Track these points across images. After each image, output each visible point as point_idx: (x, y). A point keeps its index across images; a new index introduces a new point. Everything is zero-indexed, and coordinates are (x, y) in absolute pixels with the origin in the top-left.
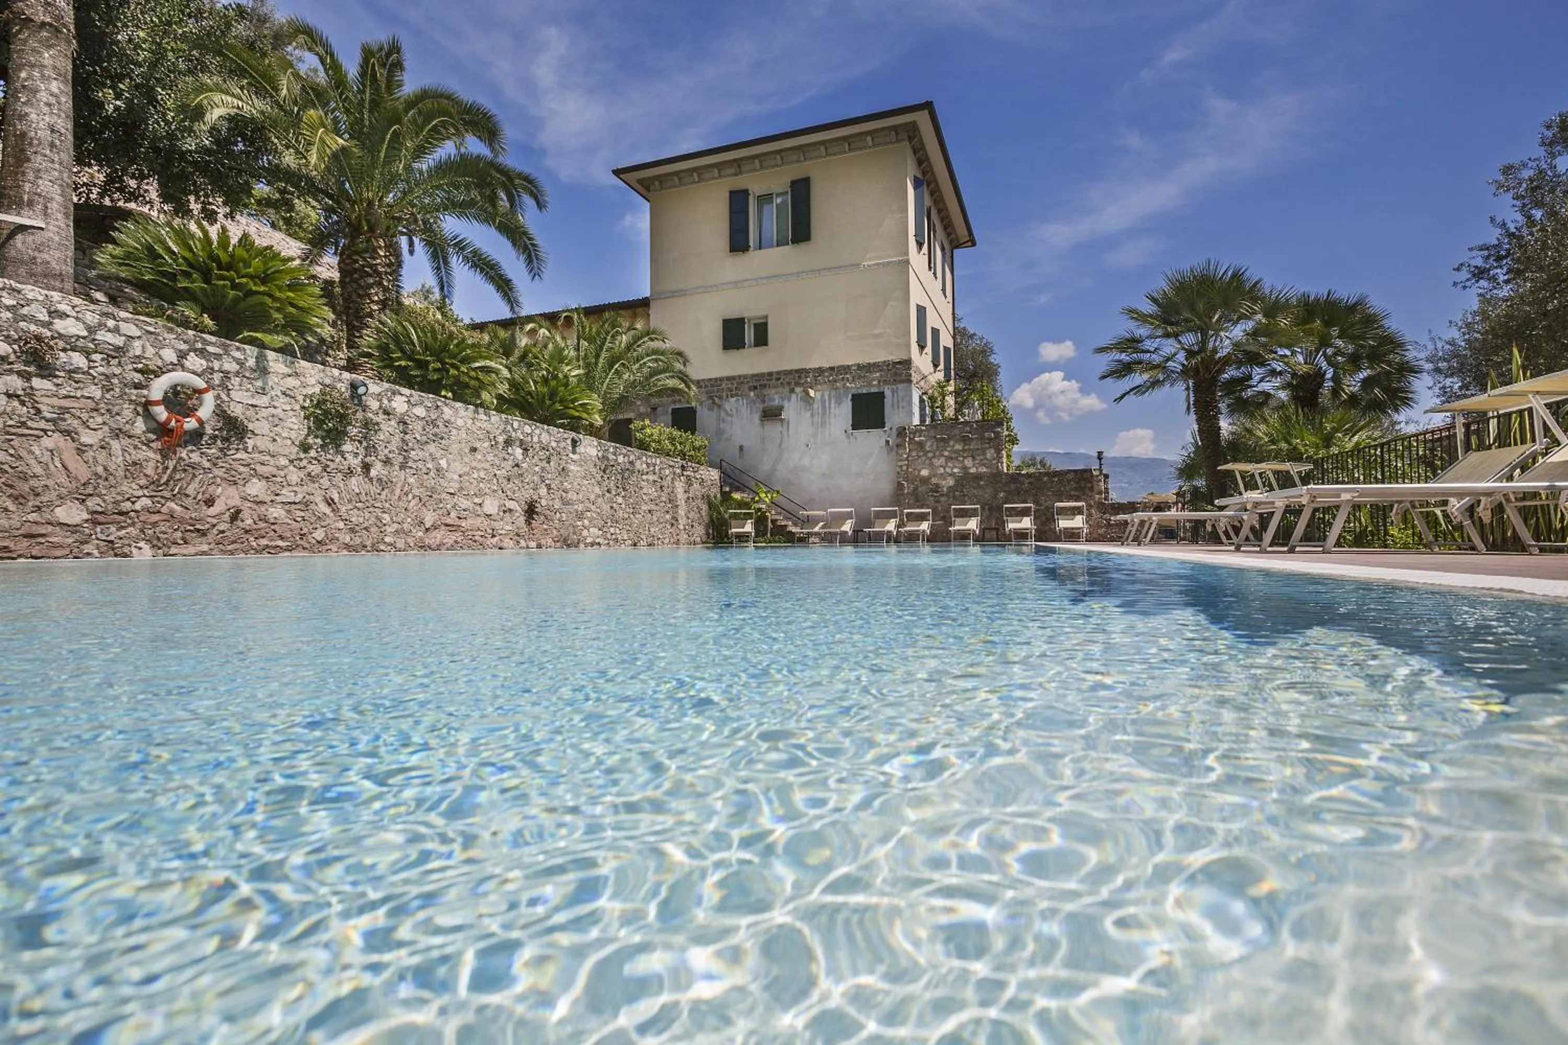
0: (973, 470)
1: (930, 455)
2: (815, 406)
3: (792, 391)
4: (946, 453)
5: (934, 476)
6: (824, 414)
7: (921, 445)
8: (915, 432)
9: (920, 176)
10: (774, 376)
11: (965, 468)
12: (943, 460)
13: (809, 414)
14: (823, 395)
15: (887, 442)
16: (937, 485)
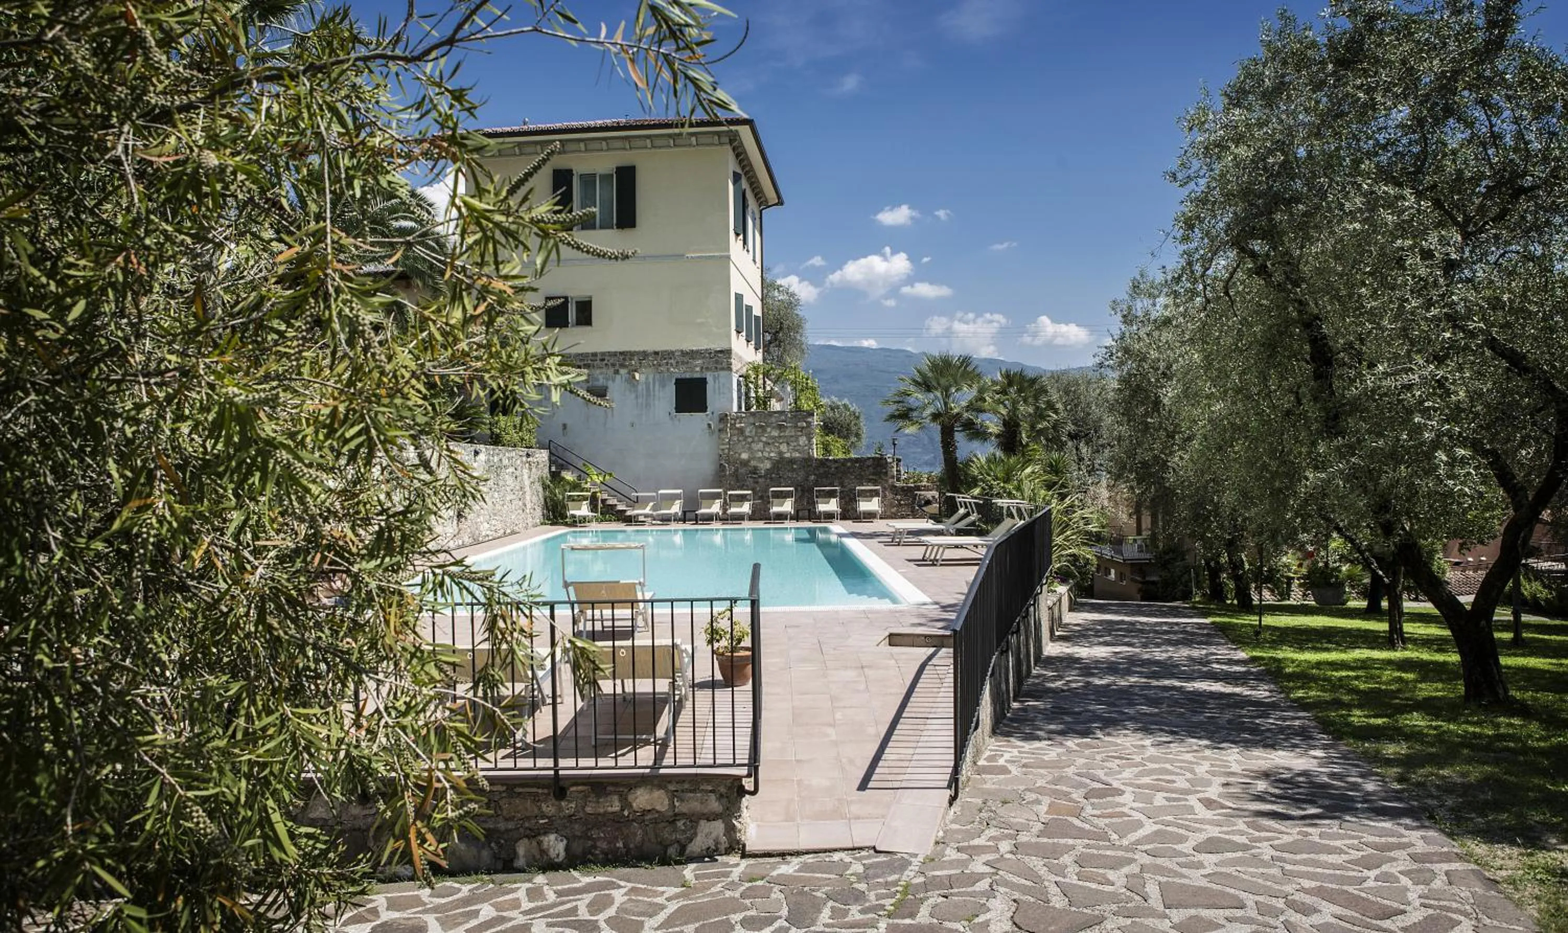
0: (787, 455)
1: (750, 440)
2: (640, 388)
3: (617, 372)
4: (764, 439)
5: (754, 458)
6: (648, 395)
7: (741, 431)
8: (737, 418)
9: (739, 171)
10: (599, 357)
11: (780, 453)
12: (761, 444)
13: (633, 396)
14: (647, 378)
15: (709, 425)
16: (756, 468)
